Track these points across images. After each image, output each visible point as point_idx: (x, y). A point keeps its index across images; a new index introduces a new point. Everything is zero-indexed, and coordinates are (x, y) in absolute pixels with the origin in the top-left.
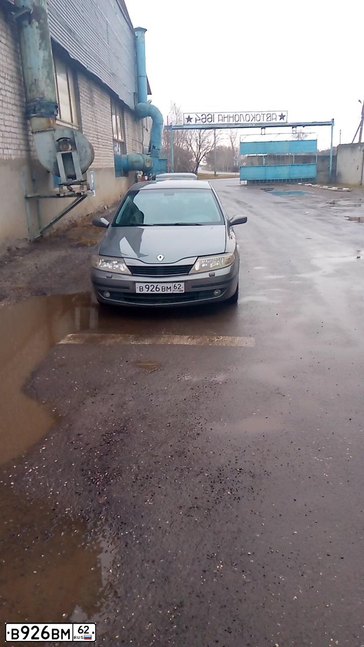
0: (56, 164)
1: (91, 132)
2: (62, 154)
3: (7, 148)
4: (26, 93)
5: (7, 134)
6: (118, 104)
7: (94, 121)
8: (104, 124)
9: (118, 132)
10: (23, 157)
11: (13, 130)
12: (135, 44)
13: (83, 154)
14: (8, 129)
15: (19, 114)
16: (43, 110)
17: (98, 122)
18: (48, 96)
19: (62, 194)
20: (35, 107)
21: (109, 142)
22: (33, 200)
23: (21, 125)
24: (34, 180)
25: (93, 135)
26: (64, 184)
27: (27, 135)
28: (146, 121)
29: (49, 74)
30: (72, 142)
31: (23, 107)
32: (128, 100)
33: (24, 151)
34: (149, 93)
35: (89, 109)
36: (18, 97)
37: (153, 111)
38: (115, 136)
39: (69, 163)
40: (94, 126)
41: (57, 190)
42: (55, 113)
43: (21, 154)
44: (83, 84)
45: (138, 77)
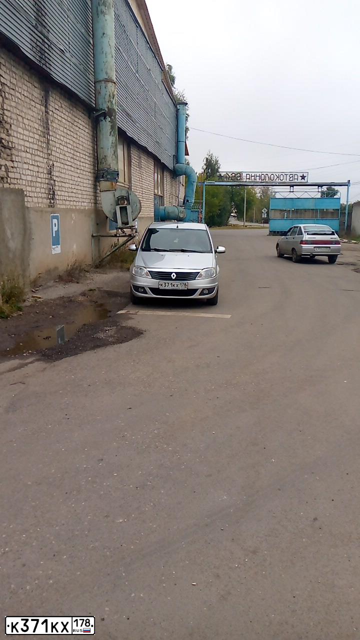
0: (115, 213)
1: (138, 189)
2: (120, 207)
3: (84, 202)
4: (98, 164)
5: (84, 193)
6: (160, 166)
7: (141, 180)
8: (148, 182)
9: (158, 188)
10: (93, 208)
11: (87, 189)
12: (177, 115)
13: (134, 208)
14: (85, 189)
15: (92, 179)
16: (108, 177)
17: (143, 181)
18: (113, 167)
19: (118, 235)
20: (103, 174)
21: (151, 196)
22: (97, 238)
23: (92, 186)
24: (97, 224)
25: (139, 191)
26: (119, 228)
27: (96, 193)
28: (182, 178)
29: (115, 152)
30: (128, 199)
31: (95, 173)
32: (169, 162)
33: (93, 204)
34: (187, 154)
35: (138, 171)
36: (92, 167)
37: (188, 171)
38: (156, 191)
39: (124, 213)
40: (141, 185)
41: (114, 232)
42: (117, 179)
43: (91, 206)
44: (134, 153)
45: (177, 142)
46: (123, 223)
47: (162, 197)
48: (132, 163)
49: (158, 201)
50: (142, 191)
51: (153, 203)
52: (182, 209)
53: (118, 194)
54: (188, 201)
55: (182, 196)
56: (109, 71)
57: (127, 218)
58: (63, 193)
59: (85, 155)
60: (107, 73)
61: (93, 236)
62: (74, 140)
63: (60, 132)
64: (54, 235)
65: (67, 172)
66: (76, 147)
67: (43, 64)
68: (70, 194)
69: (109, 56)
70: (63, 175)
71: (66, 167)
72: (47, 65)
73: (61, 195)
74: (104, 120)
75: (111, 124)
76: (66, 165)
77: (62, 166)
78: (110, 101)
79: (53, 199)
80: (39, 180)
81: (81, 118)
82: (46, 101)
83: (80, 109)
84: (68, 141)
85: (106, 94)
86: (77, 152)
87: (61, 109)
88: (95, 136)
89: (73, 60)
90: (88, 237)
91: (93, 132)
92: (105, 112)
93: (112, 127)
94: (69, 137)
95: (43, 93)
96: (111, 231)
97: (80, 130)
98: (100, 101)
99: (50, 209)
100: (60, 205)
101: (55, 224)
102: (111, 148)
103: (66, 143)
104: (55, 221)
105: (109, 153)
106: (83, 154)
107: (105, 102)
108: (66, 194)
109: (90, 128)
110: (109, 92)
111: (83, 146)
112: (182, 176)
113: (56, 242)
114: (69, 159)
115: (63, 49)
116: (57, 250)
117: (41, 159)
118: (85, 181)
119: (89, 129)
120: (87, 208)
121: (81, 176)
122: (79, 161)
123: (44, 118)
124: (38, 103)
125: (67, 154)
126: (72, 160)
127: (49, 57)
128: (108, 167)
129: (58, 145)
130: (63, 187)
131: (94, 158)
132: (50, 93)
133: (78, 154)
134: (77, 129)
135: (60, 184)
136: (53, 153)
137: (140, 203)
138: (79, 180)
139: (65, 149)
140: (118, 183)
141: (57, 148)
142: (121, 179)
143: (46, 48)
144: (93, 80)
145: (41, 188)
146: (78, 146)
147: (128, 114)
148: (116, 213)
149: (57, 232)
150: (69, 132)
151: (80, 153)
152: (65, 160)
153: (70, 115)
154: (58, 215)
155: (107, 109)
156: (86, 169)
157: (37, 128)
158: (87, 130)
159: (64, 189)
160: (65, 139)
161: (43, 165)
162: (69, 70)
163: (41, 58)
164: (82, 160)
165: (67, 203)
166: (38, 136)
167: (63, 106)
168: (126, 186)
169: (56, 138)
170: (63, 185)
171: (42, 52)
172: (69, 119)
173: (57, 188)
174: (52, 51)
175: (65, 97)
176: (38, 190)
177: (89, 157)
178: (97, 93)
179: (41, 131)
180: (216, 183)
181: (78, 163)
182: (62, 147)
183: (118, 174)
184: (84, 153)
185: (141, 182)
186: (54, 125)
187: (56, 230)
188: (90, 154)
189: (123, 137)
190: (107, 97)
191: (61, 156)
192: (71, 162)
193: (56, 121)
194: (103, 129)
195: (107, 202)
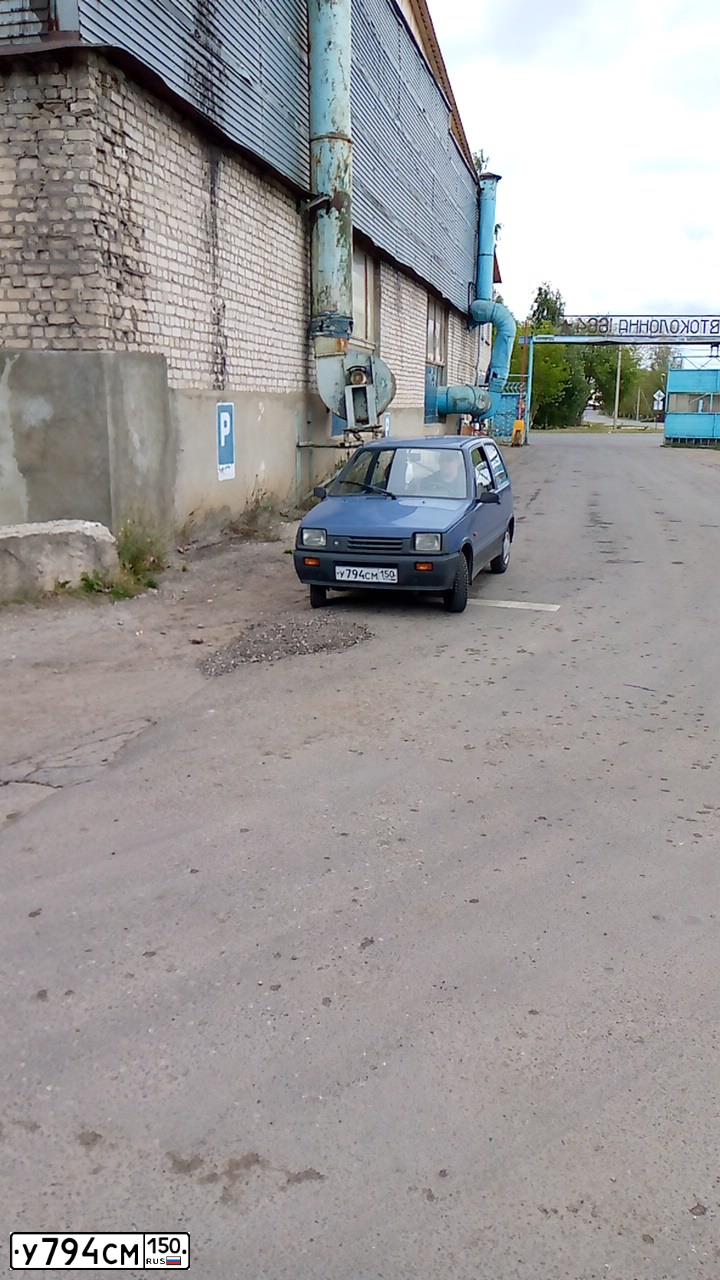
0: (343, 401)
1: (392, 352)
2: (353, 389)
3: (283, 379)
4: (312, 303)
5: (283, 360)
6: (440, 303)
7: (399, 333)
8: (413, 338)
9: (435, 349)
10: (301, 390)
11: (291, 354)
12: (479, 201)
13: (380, 390)
14: (286, 353)
15: (300, 332)
16: (332, 328)
17: (405, 335)
18: (342, 308)
19: (347, 445)
20: (322, 322)
21: (418, 366)
22: (306, 450)
23: (301, 348)
24: (309, 423)
25: (395, 357)
26: (351, 431)
27: (307, 360)
28: (486, 330)
29: (347, 280)
30: (369, 373)
31: (306, 322)
32: (459, 299)
33: (301, 383)
34: (497, 279)
35: (395, 317)
36: (301, 310)
37: (499, 314)
38: (430, 356)
39: (361, 400)
40: (399, 344)
41: (340, 438)
42: (349, 332)
43: (297, 387)
44: (388, 279)
45: (478, 256)
46: (358, 421)
47: (442, 367)
48: (382, 301)
49: (433, 375)
50: (402, 356)
51: (424, 381)
52: (482, 392)
53: (349, 363)
54: (495, 375)
55: (484, 365)
56: (337, 118)
57: (367, 411)
58: (241, 362)
59: (288, 286)
60: (334, 122)
61: (298, 446)
62: (266, 256)
63: (238, 242)
64: (223, 444)
65: (252, 320)
66: (271, 270)
67: (208, 109)
68: (256, 364)
69: (339, 87)
70: (242, 327)
71: (249, 310)
72: (217, 109)
73: (237, 366)
74: (326, 216)
75: (339, 224)
76: (249, 305)
77: (241, 308)
78: (340, 177)
79: (222, 373)
80: (196, 336)
81: (280, 212)
82: (213, 181)
83: (280, 195)
84: (254, 259)
85: (331, 164)
86: (272, 280)
87: (241, 197)
88: (308, 247)
89: (269, 97)
90: (289, 447)
91: (305, 240)
92: (328, 201)
93: (343, 230)
94: (257, 251)
95: (207, 165)
96: (336, 437)
97: (278, 237)
98: (320, 177)
99: (216, 393)
100: (235, 384)
101: (225, 422)
102: (338, 270)
103: (251, 262)
104: (225, 416)
105: (334, 280)
106: (284, 284)
107: (330, 179)
108: (249, 363)
109: (300, 233)
110: (338, 160)
111: (283, 268)
112: (486, 325)
113: (226, 456)
114: (256, 294)
115: (248, 78)
116: (228, 472)
117: (200, 296)
118: (286, 338)
119: (296, 234)
120: (288, 391)
121: (278, 327)
122: (276, 298)
123: (209, 215)
124: (196, 186)
125: (252, 285)
126: (262, 296)
127: (220, 94)
128: (333, 309)
129: (233, 268)
130: (243, 349)
131: (305, 292)
132: (221, 165)
133: (274, 284)
134: (273, 234)
135: (236, 344)
136: (225, 283)
137: (393, 380)
138: (274, 335)
139: (249, 274)
140: (351, 341)
141: (232, 272)
142: (358, 332)
143: (215, 77)
144: (307, 137)
145: (199, 351)
146: (274, 268)
147: (377, 203)
148: (345, 402)
149: (229, 438)
150: (256, 241)
151: (276, 281)
152: (247, 296)
153: (259, 207)
154: (232, 404)
155: (332, 194)
156: (290, 314)
157: (195, 235)
158: (292, 237)
159: (243, 354)
160: (248, 255)
161: (204, 307)
162: (259, 118)
163: (205, 96)
164: (282, 296)
165: (250, 380)
166: (196, 250)
167: (246, 189)
168: (368, 346)
169: (231, 253)
170: (243, 344)
171: (206, 85)
172: (258, 216)
173: (229, 352)
174: (226, 82)
175: (250, 172)
176: (193, 355)
177: (296, 290)
178: (313, 161)
179: (202, 241)
180: (557, 339)
181: (274, 302)
182: (241, 271)
183: (351, 323)
184: (286, 281)
185: (399, 338)
186: (228, 228)
187: (228, 433)
188: (297, 283)
189: (365, 247)
190: (333, 170)
191: (240, 289)
192: (258, 299)
193: (232, 220)
194: (323, 233)
195: (329, 377)
